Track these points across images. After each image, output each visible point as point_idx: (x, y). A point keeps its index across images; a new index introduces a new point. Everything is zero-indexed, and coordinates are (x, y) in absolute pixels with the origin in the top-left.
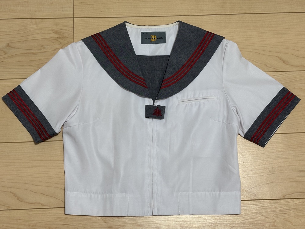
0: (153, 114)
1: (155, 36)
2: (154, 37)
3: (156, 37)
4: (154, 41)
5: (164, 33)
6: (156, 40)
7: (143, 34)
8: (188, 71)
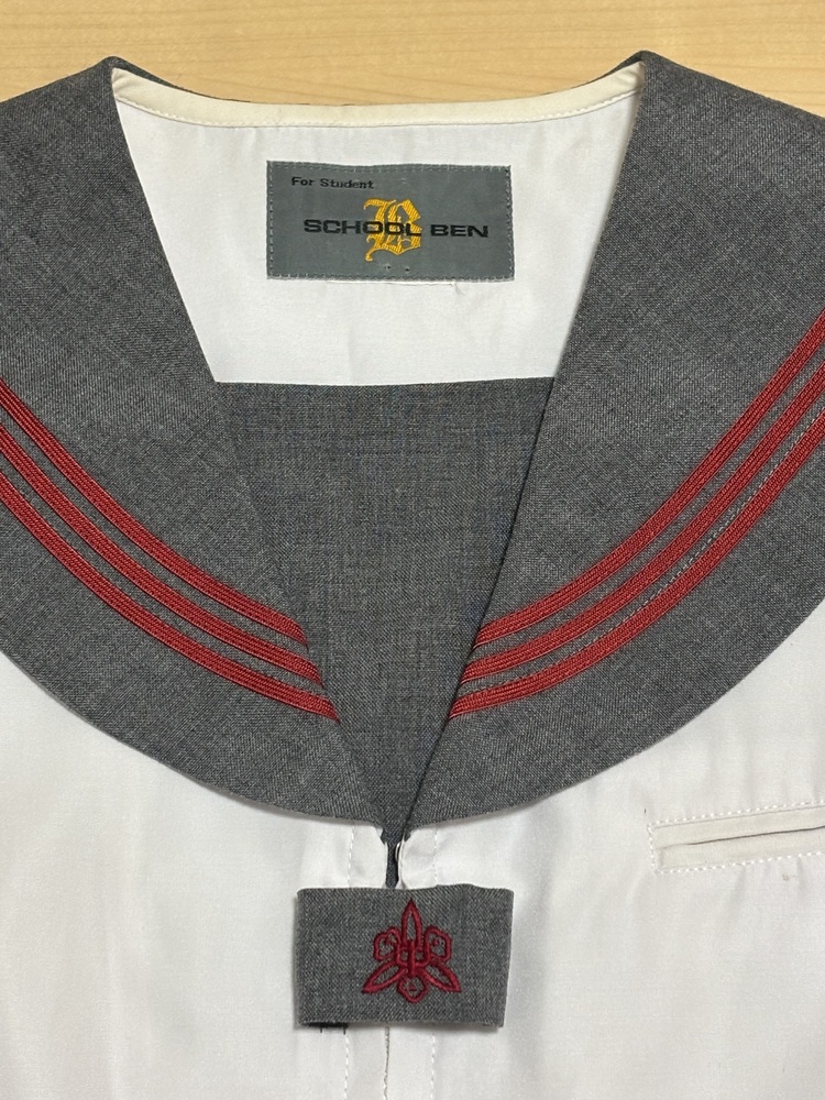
0: (370, 986)
1: (407, 205)
2: (400, 212)
3: (413, 214)
4: (397, 250)
5: (497, 182)
6: (415, 242)
7: (287, 182)
8: (742, 528)
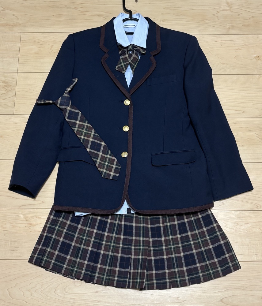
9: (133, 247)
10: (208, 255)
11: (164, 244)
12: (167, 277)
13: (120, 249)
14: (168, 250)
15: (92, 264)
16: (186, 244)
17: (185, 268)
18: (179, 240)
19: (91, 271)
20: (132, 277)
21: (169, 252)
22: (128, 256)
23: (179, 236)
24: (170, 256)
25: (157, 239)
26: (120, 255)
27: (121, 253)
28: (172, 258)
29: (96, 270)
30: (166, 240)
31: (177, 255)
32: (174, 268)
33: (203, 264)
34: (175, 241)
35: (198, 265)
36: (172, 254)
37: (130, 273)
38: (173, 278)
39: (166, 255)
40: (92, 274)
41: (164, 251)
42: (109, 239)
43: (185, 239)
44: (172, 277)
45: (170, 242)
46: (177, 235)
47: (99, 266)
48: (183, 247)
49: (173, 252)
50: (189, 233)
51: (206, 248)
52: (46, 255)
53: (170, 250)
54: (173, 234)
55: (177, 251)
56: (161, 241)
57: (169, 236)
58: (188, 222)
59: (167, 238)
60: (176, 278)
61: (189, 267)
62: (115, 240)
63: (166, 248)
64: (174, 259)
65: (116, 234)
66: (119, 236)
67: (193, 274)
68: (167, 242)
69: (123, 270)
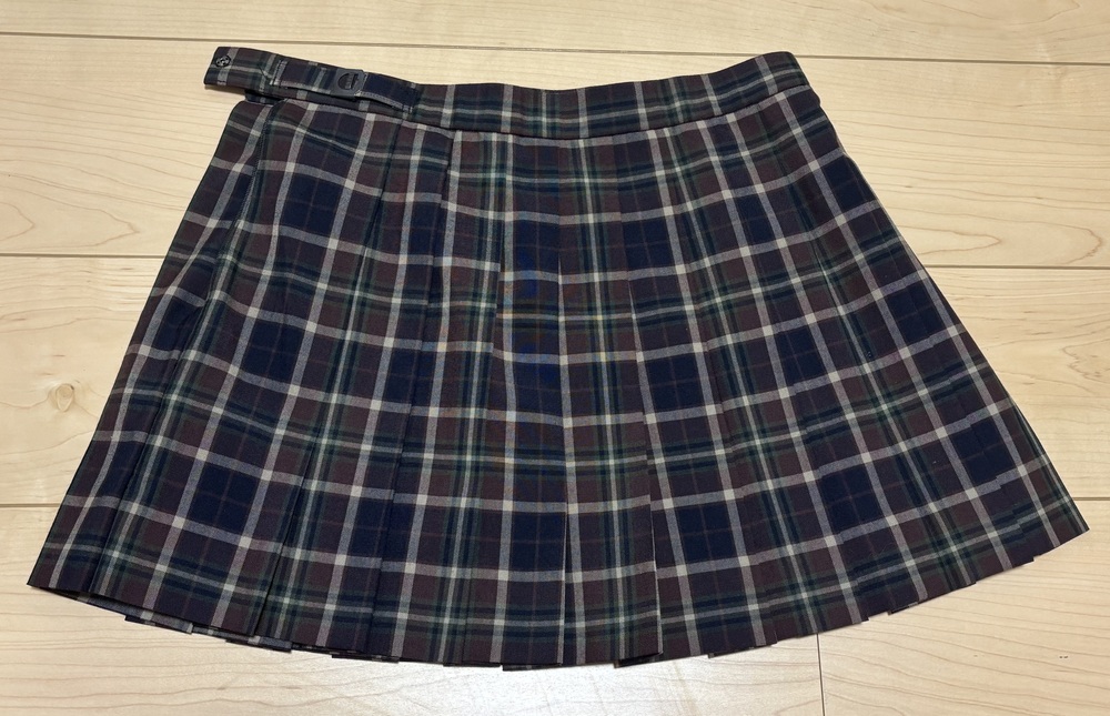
9: (571, 464)
10: (931, 472)
11: (716, 436)
12: (750, 590)
13: (509, 477)
14: (742, 461)
15: (372, 562)
16: (821, 426)
17: (831, 541)
18: (789, 411)
19: (369, 599)
20: (580, 608)
21: (744, 469)
22: (553, 507)
23: (784, 393)
24: (755, 488)
25: (680, 414)
26: (508, 506)
27: (517, 498)
28: (765, 495)
29: (398, 591)
30: (725, 418)
31: (786, 482)
32: (780, 543)
33: (914, 514)
34: (771, 417)
35: (892, 521)
36: (760, 478)
37: (570, 587)
38: (780, 591)
39: (735, 485)
40: (378, 614)
41: (723, 468)
42: (451, 433)
43: (817, 405)
44: (772, 586)
45: (744, 423)
46: (774, 387)
47: (410, 568)
48: (807, 440)
49: (766, 469)
50: (834, 377)
51: (920, 441)
52: (122, 538)
53: (748, 459)
54: (755, 386)
55: (784, 460)
56: (704, 420)
57: (736, 394)
58: (821, 324)
59: (731, 404)
60: (794, 588)
61: (850, 534)
62: (478, 437)
63: (730, 450)
64: (775, 502)
65: (481, 404)
66: (495, 415)
67: (871, 566)
68: (733, 425)
69: (534, 576)
